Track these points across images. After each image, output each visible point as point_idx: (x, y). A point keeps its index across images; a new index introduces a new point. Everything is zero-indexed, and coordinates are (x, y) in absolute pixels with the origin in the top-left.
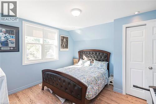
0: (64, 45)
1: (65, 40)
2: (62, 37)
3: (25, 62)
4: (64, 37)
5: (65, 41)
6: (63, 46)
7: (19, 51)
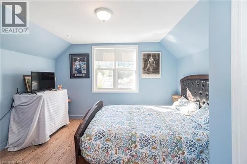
0: (151, 69)
1: (151, 59)
2: (144, 55)
3: (95, 90)
4: (149, 55)
5: (151, 62)
6: (149, 69)
7: (89, 78)
